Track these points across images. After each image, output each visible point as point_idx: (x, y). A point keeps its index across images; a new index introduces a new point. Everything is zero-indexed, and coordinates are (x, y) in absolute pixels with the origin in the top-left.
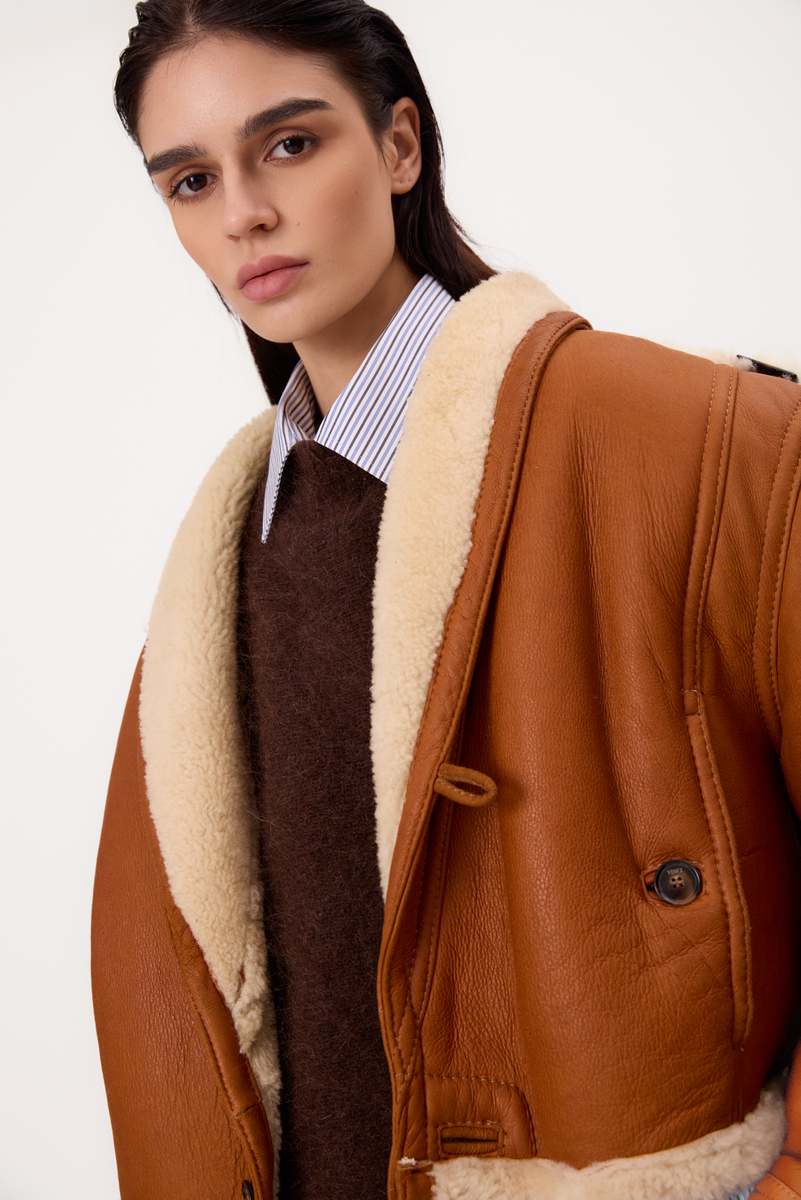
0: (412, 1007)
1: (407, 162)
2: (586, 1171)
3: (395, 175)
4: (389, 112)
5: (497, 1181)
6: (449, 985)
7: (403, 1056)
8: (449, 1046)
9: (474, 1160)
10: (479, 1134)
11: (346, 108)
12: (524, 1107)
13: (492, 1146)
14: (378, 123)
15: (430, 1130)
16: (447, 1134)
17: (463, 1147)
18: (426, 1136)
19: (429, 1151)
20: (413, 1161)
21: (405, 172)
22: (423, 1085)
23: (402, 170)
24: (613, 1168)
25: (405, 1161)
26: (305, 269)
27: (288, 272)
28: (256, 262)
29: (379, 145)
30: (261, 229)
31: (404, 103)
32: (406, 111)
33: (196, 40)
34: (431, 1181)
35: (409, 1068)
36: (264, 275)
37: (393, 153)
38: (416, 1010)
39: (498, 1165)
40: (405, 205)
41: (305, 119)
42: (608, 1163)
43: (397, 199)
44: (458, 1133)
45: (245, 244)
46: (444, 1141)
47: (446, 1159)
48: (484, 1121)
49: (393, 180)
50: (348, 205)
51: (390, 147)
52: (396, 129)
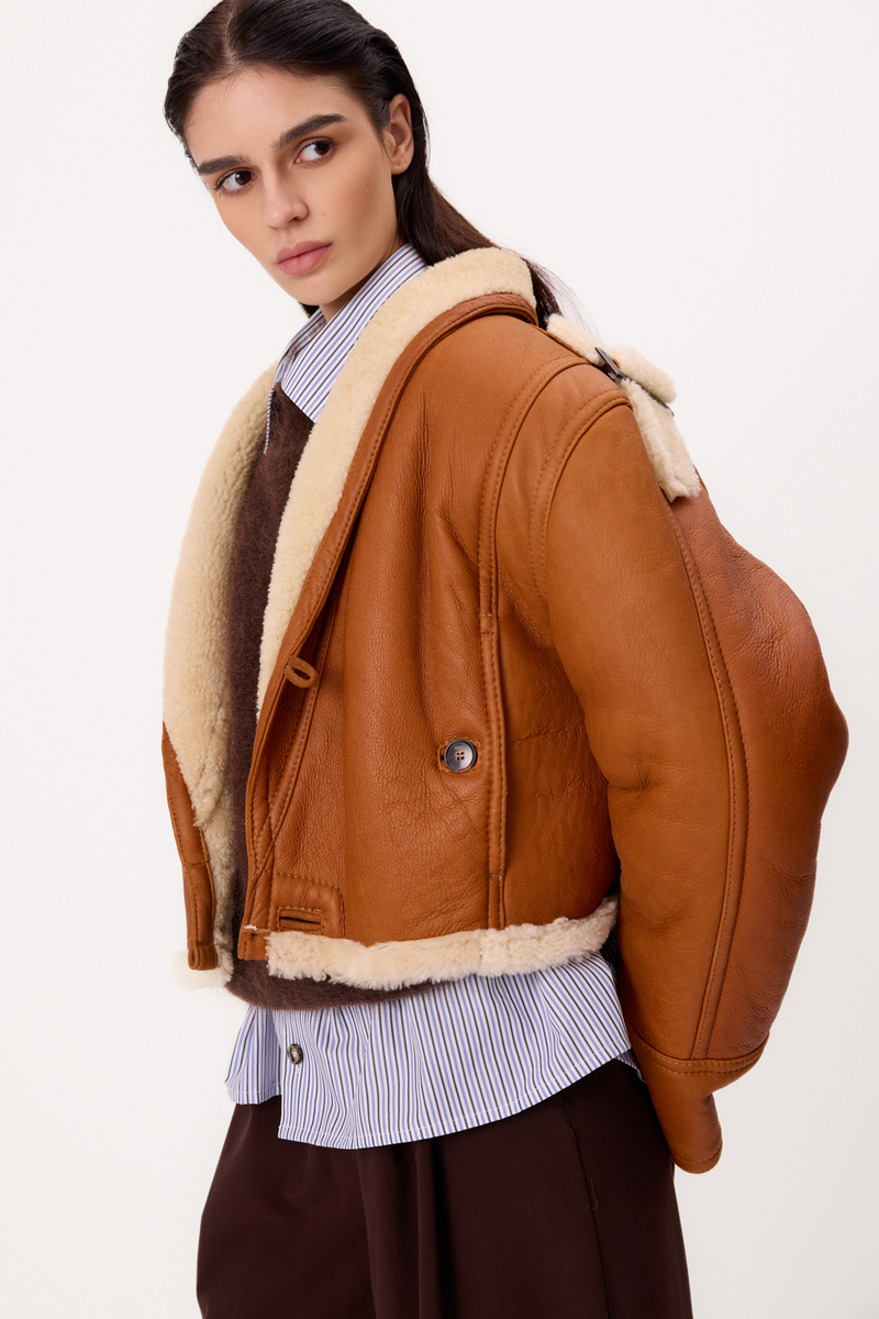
0: (270, 824)
1: (402, 148)
2: (372, 948)
3: (394, 160)
4: (388, 111)
5: (312, 950)
6: (303, 810)
7: (258, 858)
8: (295, 855)
9: (300, 934)
10: (308, 917)
11: (356, 116)
12: (341, 903)
13: (316, 927)
14: (378, 121)
15: (272, 910)
16: (284, 914)
17: (296, 924)
18: (268, 913)
19: (269, 924)
20: (255, 928)
21: (402, 156)
22: (271, 878)
23: (398, 156)
24: (390, 948)
25: (249, 927)
26: (330, 248)
27: (317, 253)
28: (292, 247)
29: (381, 139)
30: (296, 221)
31: (399, 99)
32: (402, 106)
33: (236, 72)
34: (265, 943)
35: (261, 866)
36: (298, 256)
37: (392, 144)
38: (273, 827)
39: (314, 939)
40: (403, 183)
41: (327, 131)
42: (386, 944)
43: (396, 179)
44: (293, 915)
45: (283, 235)
46: (281, 918)
47: (282, 931)
48: (313, 909)
49: (392, 164)
50: (362, 198)
51: (390, 137)
52: (392, 121)
